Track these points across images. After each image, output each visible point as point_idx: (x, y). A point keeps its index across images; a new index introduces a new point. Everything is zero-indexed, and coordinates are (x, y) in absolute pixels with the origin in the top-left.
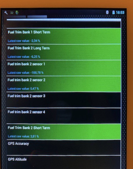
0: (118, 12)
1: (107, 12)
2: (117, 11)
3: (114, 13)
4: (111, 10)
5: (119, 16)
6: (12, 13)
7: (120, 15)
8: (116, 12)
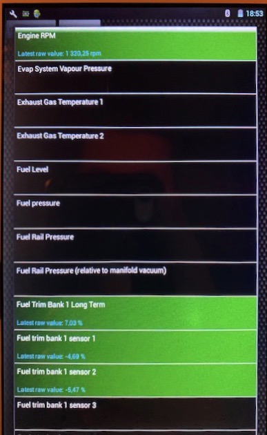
0: (251, 13)
1: (228, 13)
2: (248, 11)
3: (240, 14)
4: (234, 7)
5: (252, 21)
6: (26, 14)
7: (254, 18)
8: (245, 13)
